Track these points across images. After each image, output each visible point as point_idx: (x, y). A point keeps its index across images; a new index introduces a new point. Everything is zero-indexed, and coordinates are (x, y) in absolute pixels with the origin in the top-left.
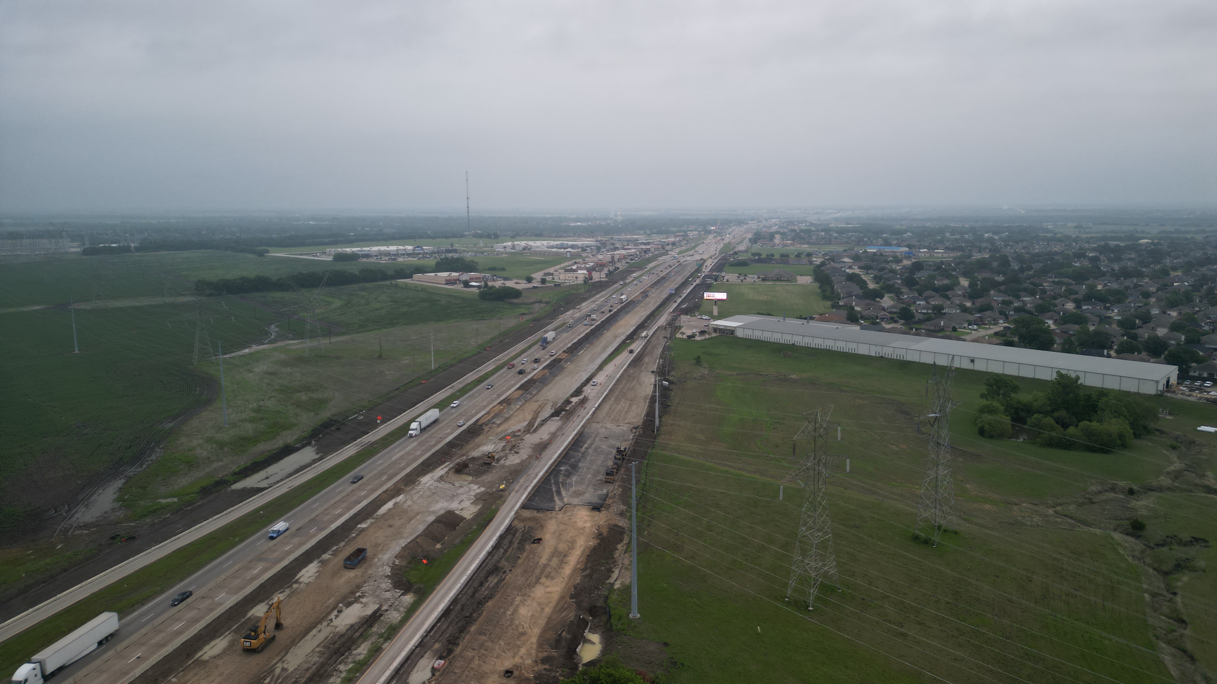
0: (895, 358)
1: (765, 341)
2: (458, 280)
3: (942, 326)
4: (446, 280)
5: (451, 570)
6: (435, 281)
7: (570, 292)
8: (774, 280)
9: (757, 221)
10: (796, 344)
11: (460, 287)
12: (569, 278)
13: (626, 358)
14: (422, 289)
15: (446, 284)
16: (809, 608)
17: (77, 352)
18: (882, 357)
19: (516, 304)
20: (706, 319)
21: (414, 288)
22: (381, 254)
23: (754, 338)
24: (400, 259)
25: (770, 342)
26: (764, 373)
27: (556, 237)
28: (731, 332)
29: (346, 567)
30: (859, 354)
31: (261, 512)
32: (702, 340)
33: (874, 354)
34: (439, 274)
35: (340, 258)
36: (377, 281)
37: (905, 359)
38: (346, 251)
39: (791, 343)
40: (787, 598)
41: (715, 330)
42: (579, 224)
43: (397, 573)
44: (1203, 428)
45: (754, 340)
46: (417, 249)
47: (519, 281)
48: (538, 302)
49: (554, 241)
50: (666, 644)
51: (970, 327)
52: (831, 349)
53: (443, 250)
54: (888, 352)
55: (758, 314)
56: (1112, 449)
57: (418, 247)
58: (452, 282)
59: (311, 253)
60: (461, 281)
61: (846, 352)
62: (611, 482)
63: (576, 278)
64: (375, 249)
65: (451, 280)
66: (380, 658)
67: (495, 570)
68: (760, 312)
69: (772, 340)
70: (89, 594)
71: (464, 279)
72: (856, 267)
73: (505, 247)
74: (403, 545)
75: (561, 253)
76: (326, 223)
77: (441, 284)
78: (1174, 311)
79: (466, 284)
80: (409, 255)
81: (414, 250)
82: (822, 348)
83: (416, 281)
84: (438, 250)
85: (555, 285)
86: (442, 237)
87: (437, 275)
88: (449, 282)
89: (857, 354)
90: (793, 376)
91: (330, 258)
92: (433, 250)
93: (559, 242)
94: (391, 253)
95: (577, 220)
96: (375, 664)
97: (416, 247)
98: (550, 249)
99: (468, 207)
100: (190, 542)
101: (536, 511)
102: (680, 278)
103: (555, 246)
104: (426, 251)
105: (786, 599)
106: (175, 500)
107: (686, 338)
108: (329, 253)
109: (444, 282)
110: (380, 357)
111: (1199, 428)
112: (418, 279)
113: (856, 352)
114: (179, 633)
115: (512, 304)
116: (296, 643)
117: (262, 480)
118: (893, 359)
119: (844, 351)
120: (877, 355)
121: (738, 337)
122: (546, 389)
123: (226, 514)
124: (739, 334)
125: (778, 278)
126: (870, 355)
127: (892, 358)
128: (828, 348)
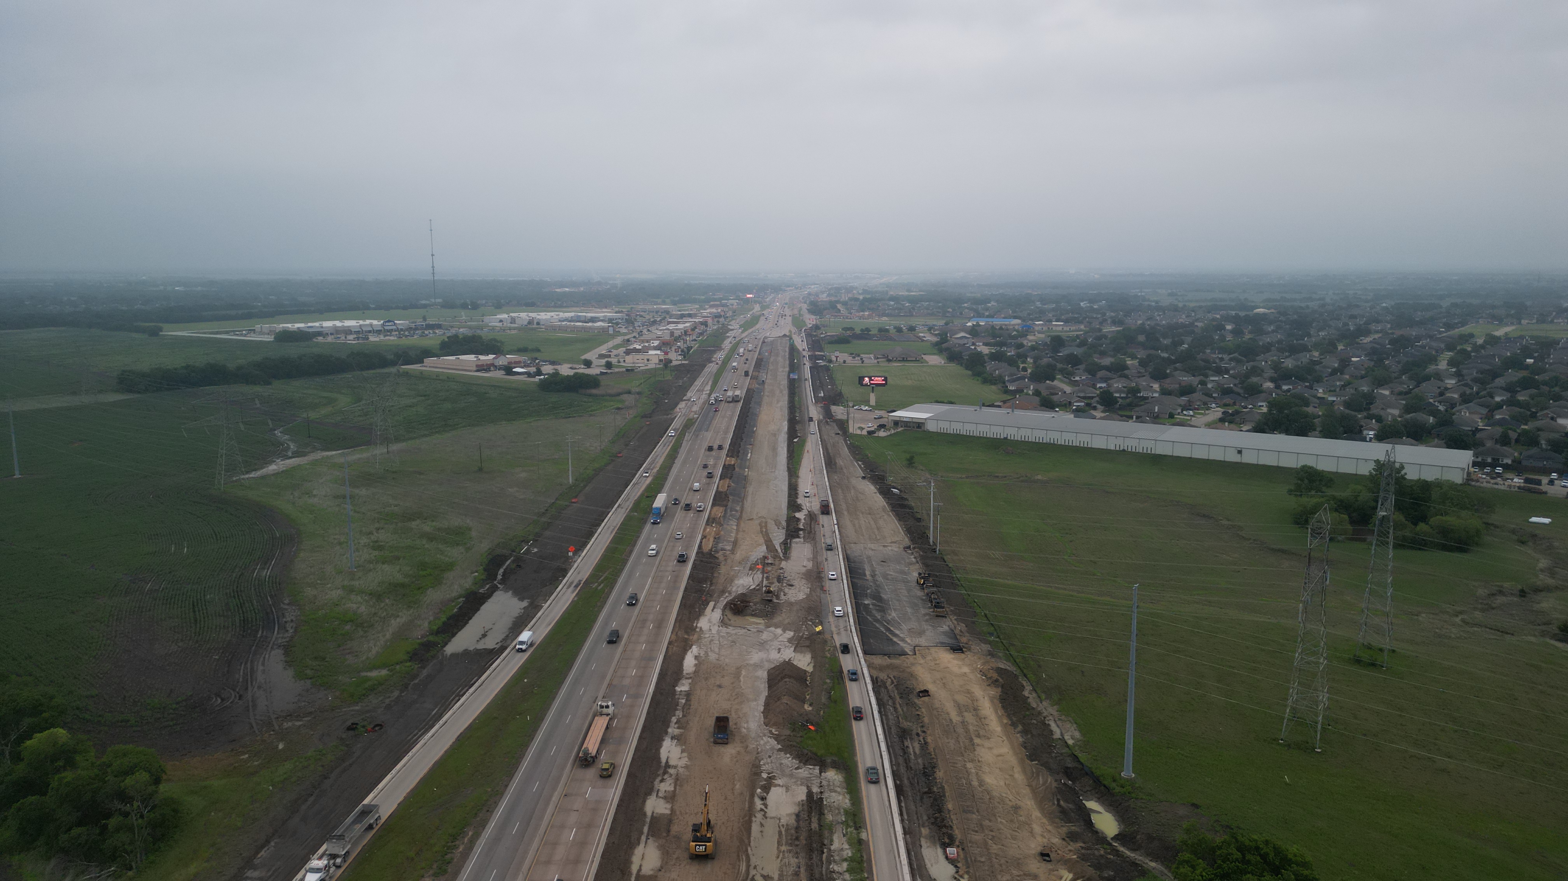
0: (1141, 451)
1: (966, 436)
2: (493, 365)
3: (1156, 413)
4: (477, 366)
5: (853, 736)
6: (461, 368)
7: (657, 379)
8: (899, 361)
9: (795, 288)
10: (1009, 438)
11: (499, 374)
12: (638, 361)
13: (814, 461)
14: (448, 377)
15: (477, 371)
16: (1316, 750)
17: (17, 476)
18: (1124, 450)
19: (596, 395)
20: (866, 410)
21: (435, 377)
22: (337, 331)
23: (952, 432)
24: (373, 338)
25: (974, 436)
26: (1000, 475)
27: (555, 307)
28: (919, 425)
29: (715, 743)
30: (1094, 448)
31: (525, 680)
32: (887, 436)
33: (1113, 448)
34: (463, 357)
35: (285, 337)
36: (374, 369)
37: (1153, 452)
38: (288, 327)
39: (1002, 437)
40: (1282, 740)
41: (896, 423)
42: (567, 289)
43: (791, 745)
44: (1534, 519)
45: (952, 434)
46: (387, 324)
47: (575, 366)
48: (626, 393)
49: (564, 312)
50: (1195, 806)
51: (1185, 412)
52: (1056, 443)
53: (423, 325)
54: (1131, 444)
55: (937, 402)
56: (1469, 547)
57: (389, 321)
58: (485, 368)
59: (232, 331)
60: (496, 366)
61: (1076, 446)
62: (943, 617)
63: (648, 360)
64: (328, 324)
65: (483, 365)
66: (874, 853)
67: (904, 734)
68: (939, 400)
69: (976, 434)
70: (396, 806)
71: (500, 363)
72: (981, 344)
73: (501, 321)
74: (762, 709)
75: (590, 328)
76: (199, 288)
77: (470, 371)
78: (1386, 389)
79: (508, 370)
80: (379, 332)
81: (383, 325)
82: (1044, 441)
83: (430, 367)
84: (415, 325)
85: (627, 370)
86: (397, 308)
87: (459, 358)
88: (481, 368)
89: (1091, 448)
90: (1039, 477)
91: (270, 338)
92: (409, 325)
93: (572, 314)
94: (353, 330)
95: (562, 285)
96: (875, 861)
97: (386, 322)
98: (572, 324)
99: (433, 267)
100: (466, 725)
101: (886, 657)
102: (780, 359)
103: (570, 319)
104: (400, 327)
105: (1280, 741)
106: (384, 672)
107: (866, 433)
108: (260, 330)
109: (475, 369)
110: (480, 470)
111: (1531, 520)
112: (432, 365)
113: (1089, 446)
114: (582, 844)
115: (590, 395)
116: (746, 841)
117: (480, 639)
118: (1139, 452)
119: (1074, 444)
120: (1117, 449)
121: (929, 432)
122: (748, 503)
123: (480, 686)
124: (931, 427)
125: (903, 358)
126: (1108, 448)
127: (1137, 451)
128: (1052, 442)
